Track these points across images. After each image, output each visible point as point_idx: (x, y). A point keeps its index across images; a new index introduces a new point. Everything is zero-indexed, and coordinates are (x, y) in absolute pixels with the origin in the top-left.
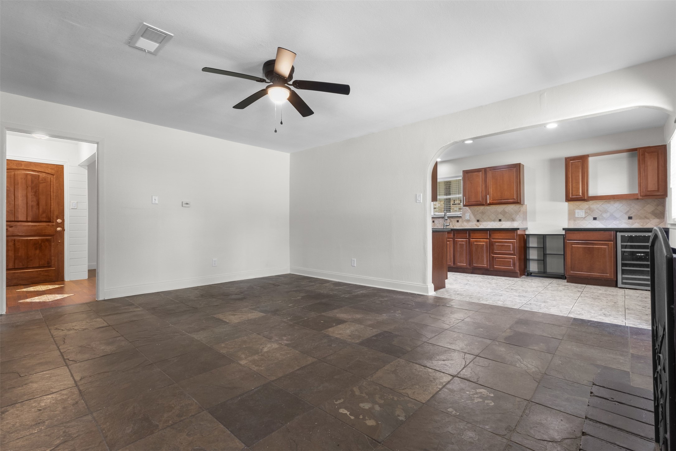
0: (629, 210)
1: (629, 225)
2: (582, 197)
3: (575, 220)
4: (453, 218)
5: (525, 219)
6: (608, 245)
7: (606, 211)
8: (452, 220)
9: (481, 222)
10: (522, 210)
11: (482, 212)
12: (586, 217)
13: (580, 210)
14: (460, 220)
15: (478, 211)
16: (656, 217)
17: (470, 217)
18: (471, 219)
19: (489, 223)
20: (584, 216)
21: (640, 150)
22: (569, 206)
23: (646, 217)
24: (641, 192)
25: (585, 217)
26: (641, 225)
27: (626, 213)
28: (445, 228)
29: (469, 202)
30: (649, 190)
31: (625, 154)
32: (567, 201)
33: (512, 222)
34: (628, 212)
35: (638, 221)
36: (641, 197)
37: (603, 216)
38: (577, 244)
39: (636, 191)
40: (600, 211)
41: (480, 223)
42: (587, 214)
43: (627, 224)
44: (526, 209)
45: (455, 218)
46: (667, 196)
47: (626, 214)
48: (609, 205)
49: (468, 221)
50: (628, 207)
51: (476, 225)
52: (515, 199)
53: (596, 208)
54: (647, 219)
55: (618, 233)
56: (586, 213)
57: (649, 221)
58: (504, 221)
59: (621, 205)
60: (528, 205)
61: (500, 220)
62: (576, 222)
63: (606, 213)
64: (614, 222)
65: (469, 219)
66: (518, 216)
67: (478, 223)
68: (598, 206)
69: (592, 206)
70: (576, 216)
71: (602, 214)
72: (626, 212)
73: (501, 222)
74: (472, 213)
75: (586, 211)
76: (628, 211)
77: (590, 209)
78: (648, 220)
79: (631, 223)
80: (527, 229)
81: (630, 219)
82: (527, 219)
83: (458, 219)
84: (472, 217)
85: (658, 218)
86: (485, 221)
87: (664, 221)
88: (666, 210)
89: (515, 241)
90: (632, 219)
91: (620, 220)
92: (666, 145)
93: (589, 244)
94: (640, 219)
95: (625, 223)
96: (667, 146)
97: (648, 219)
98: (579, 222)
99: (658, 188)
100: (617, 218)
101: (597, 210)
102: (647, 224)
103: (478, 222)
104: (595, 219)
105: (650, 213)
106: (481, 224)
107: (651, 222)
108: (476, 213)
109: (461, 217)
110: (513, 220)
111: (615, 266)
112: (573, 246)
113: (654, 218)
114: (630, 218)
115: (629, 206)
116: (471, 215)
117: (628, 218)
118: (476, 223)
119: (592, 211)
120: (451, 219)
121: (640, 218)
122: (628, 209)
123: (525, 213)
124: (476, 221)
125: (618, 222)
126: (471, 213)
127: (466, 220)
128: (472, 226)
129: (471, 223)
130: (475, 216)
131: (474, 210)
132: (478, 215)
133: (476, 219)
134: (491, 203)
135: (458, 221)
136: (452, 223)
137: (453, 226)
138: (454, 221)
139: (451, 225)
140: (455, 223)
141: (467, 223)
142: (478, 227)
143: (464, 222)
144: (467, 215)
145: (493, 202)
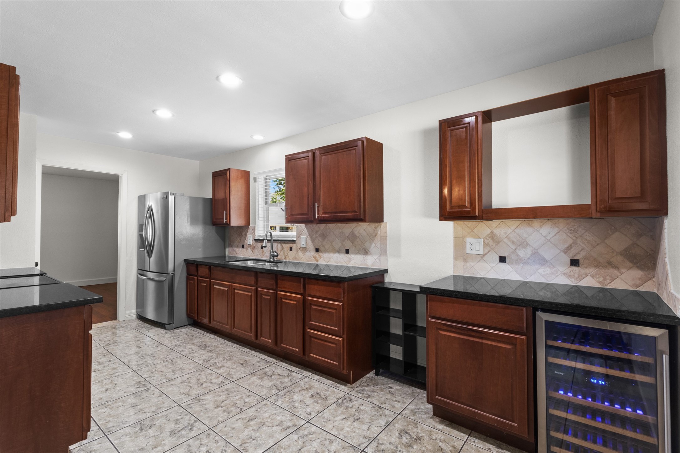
0: (573, 243)
1: (573, 280)
2: (469, 212)
3: (465, 261)
4: (285, 243)
5: (384, 252)
6: (515, 345)
7: (524, 244)
8: (284, 246)
9: (322, 252)
10: (379, 232)
11: (323, 234)
12: (486, 254)
13: (474, 238)
14: (294, 246)
15: (317, 232)
16: (635, 264)
17: (306, 243)
18: (308, 247)
19: (332, 255)
20: (481, 252)
21: (596, 90)
22: (455, 228)
23: (610, 264)
24: (598, 200)
25: (484, 255)
26: (599, 282)
27: (566, 251)
28: (272, 260)
29: (292, 215)
30: (618, 195)
31: (563, 112)
32: (442, 218)
33: (365, 256)
34: (570, 247)
35: (592, 270)
36: (598, 214)
37: (518, 255)
38: (449, 329)
39: (587, 200)
40: (513, 242)
41: (320, 254)
42: (489, 249)
43: (570, 276)
44: (386, 233)
45: (287, 243)
46: (666, 214)
47: (565, 253)
48: (530, 230)
49: (304, 249)
50: (570, 235)
51: (314, 257)
52: (356, 212)
53: (506, 236)
54: (613, 267)
55: (539, 314)
56: (486, 245)
57: (619, 274)
58: (353, 253)
59: (556, 230)
60: (388, 223)
61: (347, 252)
62: (468, 264)
63: (524, 247)
64: (541, 271)
65: (305, 246)
66: (373, 245)
67: (317, 255)
68: (509, 231)
69: (497, 232)
70: (468, 251)
71: (515, 249)
72: (565, 249)
73: (348, 254)
74: (309, 235)
75: (486, 242)
76: (571, 245)
77: (492, 236)
78: (616, 272)
79: (576, 276)
80: (387, 272)
81: (575, 265)
82: (386, 252)
83: (291, 245)
84: (309, 242)
85: (640, 268)
86: (327, 251)
87: (654, 277)
88: (661, 250)
89: (340, 304)
90: (579, 266)
91: (554, 267)
92: (664, 70)
93: (473, 334)
94: (596, 267)
95: (565, 274)
96: (666, 72)
97: (616, 267)
98: (472, 264)
99: (643, 192)
100: (547, 261)
101: (506, 240)
102: (613, 280)
104: (502, 259)
105: (621, 254)
106: (321, 257)
107: (623, 276)
108: (314, 236)
109: (295, 241)
110: (366, 252)
111: (532, 404)
112: (442, 332)
113: (630, 268)
114: (575, 263)
115: (571, 233)
116: (308, 239)
117: (569, 262)
118: (313, 253)
119: (498, 243)
120: (282, 244)
121: (598, 265)
122: (570, 241)
123: (384, 239)
124: (315, 250)
125: (549, 270)
126: (308, 234)
127: (302, 247)
128: (309, 259)
129: (308, 254)
130: (313, 241)
131: (312, 230)
132: (317, 239)
133: (315, 247)
134: (322, 219)
135: (291, 249)
136: (284, 252)
137: (285, 258)
138: (286, 249)
139: (283, 255)
140: (287, 252)
141: (303, 253)
142: (317, 261)
143: (299, 251)
144: (303, 237)
145: (324, 217)
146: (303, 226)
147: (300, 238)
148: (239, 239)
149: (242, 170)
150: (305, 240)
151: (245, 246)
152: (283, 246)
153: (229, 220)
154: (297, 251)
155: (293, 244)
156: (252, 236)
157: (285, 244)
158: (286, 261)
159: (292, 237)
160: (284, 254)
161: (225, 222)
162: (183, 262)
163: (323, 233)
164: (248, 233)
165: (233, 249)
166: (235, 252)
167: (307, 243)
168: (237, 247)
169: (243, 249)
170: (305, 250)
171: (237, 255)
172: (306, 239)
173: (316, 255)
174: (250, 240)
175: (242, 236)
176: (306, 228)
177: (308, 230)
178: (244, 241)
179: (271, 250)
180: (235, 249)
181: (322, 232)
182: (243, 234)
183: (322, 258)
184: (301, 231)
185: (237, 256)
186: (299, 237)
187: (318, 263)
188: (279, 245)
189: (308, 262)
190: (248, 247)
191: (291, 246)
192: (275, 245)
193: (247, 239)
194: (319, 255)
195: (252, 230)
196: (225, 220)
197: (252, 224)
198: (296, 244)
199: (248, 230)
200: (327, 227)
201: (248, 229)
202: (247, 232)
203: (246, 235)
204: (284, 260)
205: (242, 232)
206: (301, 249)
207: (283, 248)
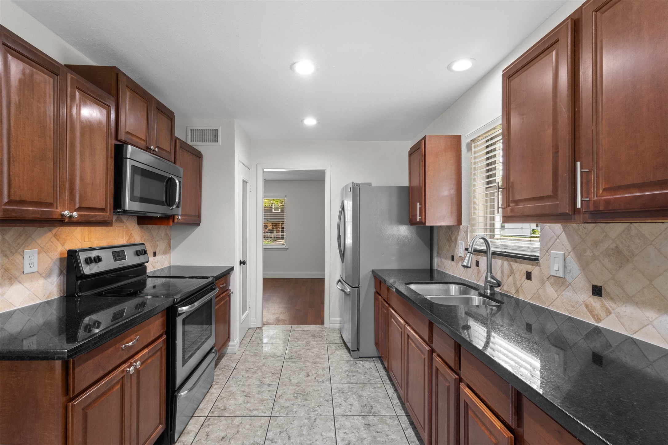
4: (516, 262)
8: (514, 267)
9: (612, 299)
11: (618, 251)
14: (535, 271)
15: (596, 244)
17: (565, 267)
18: (568, 278)
19: (650, 315)
41: (605, 303)
45: (521, 261)
49: (560, 281)
51: (587, 306)
65: (561, 274)
67: (595, 302)
74: (574, 249)
83: (528, 267)
84: (574, 266)
86: (629, 299)
103: (596, 298)
106: (609, 313)
108: (589, 253)
109: (538, 259)
116: (569, 259)
118: (586, 296)
120: (512, 263)
124: (591, 289)
126: (569, 247)
127: (554, 276)
128: (573, 307)
129: (568, 294)
130: (584, 266)
131: (581, 237)
132: (597, 261)
133: (589, 281)
134: (602, 208)
135: (529, 276)
136: (514, 279)
137: (517, 291)
138: (518, 273)
139: (512, 283)
140: (520, 280)
141: (556, 291)
142: (599, 320)
143: (548, 284)
144: (557, 253)
145: (608, 202)
146: (557, 227)
147: (549, 254)
148: (448, 246)
149: (446, 136)
150: (562, 259)
151: (455, 258)
152: (512, 267)
153: (424, 217)
154: (543, 282)
155: (532, 265)
156: (463, 242)
157: (516, 264)
158: (519, 300)
159: (532, 251)
160: (515, 283)
161: (418, 220)
162: (371, 273)
163: (617, 247)
164: (459, 238)
165: (442, 261)
166: (443, 266)
167: (569, 268)
168: (446, 258)
169: (453, 263)
170: (563, 283)
171: (446, 270)
172: (565, 260)
173: (593, 304)
174: (461, 248)
175: (452, 241)
176: (566, 234)
177: (569, 236)
178: (454, 250)
179: (487, 272)
180: (443, 260)
181: (615, 245)
182: (453, 239)
183: (613, 315)
184: (551, 238)
185: (445, 272)
186: (547, 251)
187: (600, 325)
188: (506, 263)
189: (570, 314)
190: (459, 259)
191: (529, 271)
192: (498, 263)
193: (457, 247)
194: (603, 306)
195: (465, 232)
196: (418, 217)
197: (464, 223)
198: (540, 266)
199: (460, 233)
200: (634, 232)
201: (459, 231)
202: (458, 235)
203: (456, 239)
204: (515, 296)
205: (451, 235)
206: (552, 280)
207: (512, 272)
